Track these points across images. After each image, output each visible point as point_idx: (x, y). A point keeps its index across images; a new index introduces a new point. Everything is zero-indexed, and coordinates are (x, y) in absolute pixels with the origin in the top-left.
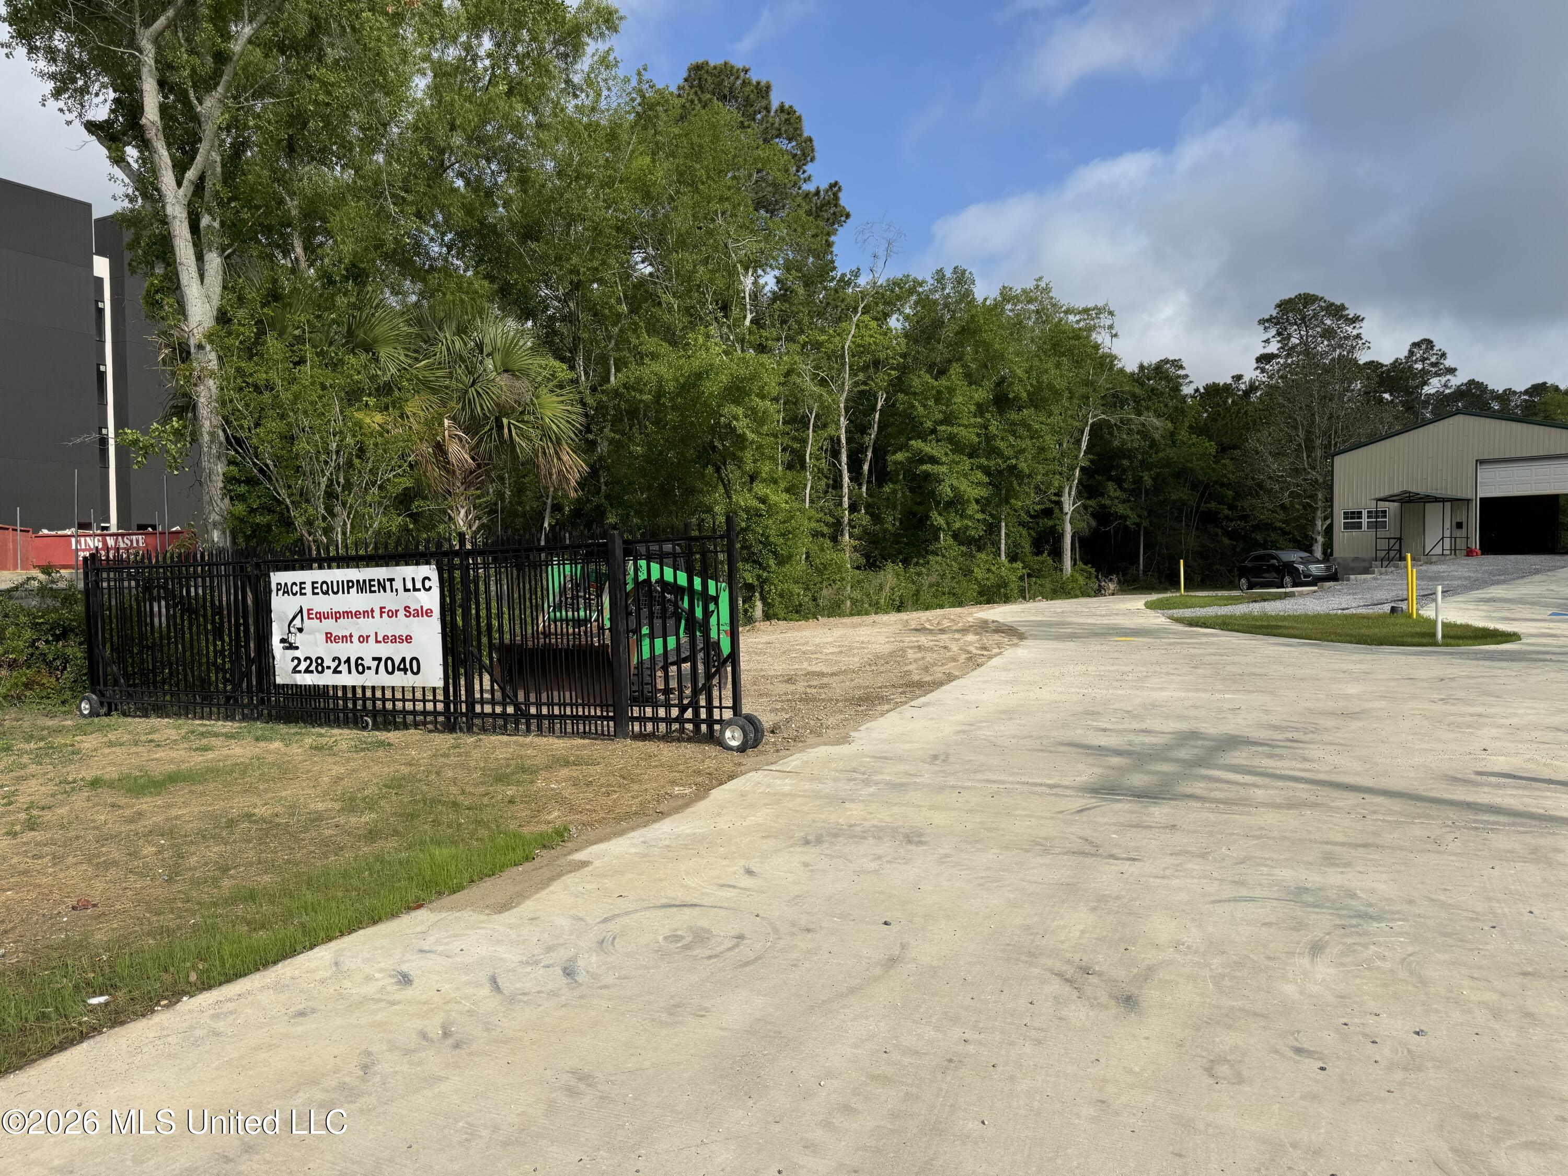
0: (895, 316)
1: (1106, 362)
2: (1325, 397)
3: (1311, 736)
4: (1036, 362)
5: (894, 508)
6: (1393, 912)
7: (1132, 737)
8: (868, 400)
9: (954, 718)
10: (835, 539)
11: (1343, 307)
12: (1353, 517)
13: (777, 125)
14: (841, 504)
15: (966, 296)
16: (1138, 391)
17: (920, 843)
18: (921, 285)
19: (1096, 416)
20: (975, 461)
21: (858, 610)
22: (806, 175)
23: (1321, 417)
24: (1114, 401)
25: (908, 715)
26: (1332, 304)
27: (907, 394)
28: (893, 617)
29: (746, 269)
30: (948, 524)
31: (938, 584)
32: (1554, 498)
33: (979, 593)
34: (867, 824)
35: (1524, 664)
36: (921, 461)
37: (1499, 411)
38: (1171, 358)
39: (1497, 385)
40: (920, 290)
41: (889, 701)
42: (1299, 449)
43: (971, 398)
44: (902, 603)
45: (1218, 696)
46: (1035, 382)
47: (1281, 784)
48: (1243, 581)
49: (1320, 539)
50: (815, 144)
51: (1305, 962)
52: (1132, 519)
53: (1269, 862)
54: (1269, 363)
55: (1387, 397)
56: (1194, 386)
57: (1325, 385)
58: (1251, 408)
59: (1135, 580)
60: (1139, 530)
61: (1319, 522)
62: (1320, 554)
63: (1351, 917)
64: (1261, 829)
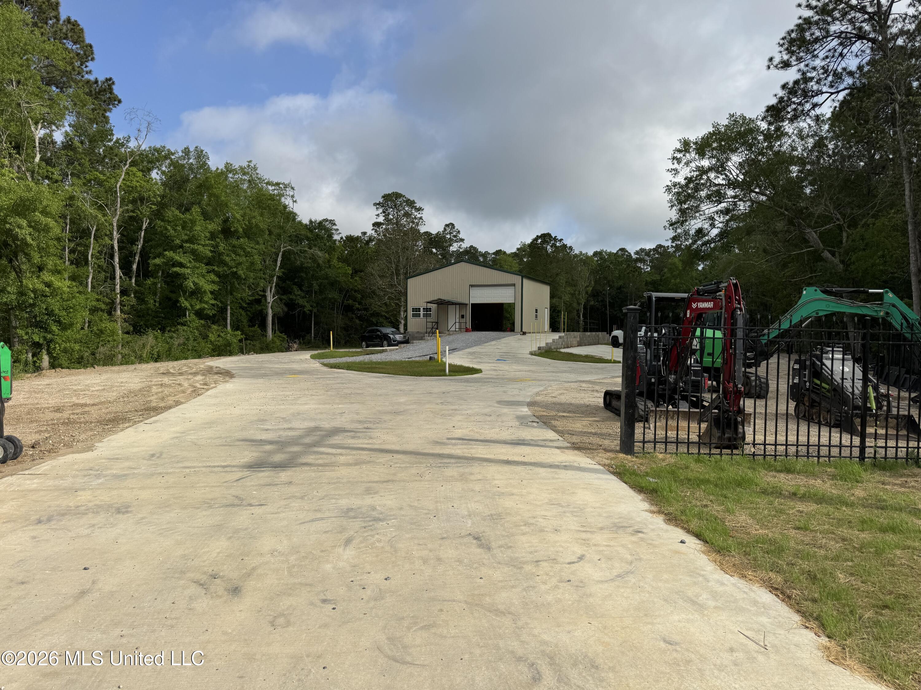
0: (155, 171)
1: (291, 216)
2: (404, 248)
3: (377, 425)
4: (248, 211)
5: (155, 294)
6: (391, 516)
7: (281, 433)
8: (137, 223)
9: (173, 429)
10: (110, 313)
11: (413, 202)
12: (416, 310)
13: (64, 31)
14: (114, 290)
15: (203, 165)
16: (309, 235)
17: (127, 512)
18: (173, 154)
19: (286, 247)
20: (210, 268)
21: (126, 361)
22: (88, 69)
23: (403, 259)
24: (297, 239)
25: (141, 429)
26: (409, 200)
27: (163, 220)
28: (152, 366)
29: (36, 123)
30: (191, 306)
31: (184, 344)
32: (502, 305)
33: (213, 350)
34: (90, 505)
35: (480, 384)
36: (174, 265)
37: (483, 262)
38: (329, 219)
39: (482, 249)
40: (173, 157)
41: (129, 420)
42: (392, 274)
43: (207, 228)
44: (159, 356)
45: (335, 406)
46: (247, 223)
47: (354, 452)
48: (364, 343)
49: (403, 322)
50: (95, 49)
51: (340, 550)
52: (308, 308)
53: (336, 497)
54: (379, 227)
55: (434, 250)
56: (340, 236)
57: (404, 241)
58: (369, 251)
59: (309, 342)
60: (311, 315)
61: (402, 313)
62: (402, 330)
63: (370, 521)
64: (338, 478)
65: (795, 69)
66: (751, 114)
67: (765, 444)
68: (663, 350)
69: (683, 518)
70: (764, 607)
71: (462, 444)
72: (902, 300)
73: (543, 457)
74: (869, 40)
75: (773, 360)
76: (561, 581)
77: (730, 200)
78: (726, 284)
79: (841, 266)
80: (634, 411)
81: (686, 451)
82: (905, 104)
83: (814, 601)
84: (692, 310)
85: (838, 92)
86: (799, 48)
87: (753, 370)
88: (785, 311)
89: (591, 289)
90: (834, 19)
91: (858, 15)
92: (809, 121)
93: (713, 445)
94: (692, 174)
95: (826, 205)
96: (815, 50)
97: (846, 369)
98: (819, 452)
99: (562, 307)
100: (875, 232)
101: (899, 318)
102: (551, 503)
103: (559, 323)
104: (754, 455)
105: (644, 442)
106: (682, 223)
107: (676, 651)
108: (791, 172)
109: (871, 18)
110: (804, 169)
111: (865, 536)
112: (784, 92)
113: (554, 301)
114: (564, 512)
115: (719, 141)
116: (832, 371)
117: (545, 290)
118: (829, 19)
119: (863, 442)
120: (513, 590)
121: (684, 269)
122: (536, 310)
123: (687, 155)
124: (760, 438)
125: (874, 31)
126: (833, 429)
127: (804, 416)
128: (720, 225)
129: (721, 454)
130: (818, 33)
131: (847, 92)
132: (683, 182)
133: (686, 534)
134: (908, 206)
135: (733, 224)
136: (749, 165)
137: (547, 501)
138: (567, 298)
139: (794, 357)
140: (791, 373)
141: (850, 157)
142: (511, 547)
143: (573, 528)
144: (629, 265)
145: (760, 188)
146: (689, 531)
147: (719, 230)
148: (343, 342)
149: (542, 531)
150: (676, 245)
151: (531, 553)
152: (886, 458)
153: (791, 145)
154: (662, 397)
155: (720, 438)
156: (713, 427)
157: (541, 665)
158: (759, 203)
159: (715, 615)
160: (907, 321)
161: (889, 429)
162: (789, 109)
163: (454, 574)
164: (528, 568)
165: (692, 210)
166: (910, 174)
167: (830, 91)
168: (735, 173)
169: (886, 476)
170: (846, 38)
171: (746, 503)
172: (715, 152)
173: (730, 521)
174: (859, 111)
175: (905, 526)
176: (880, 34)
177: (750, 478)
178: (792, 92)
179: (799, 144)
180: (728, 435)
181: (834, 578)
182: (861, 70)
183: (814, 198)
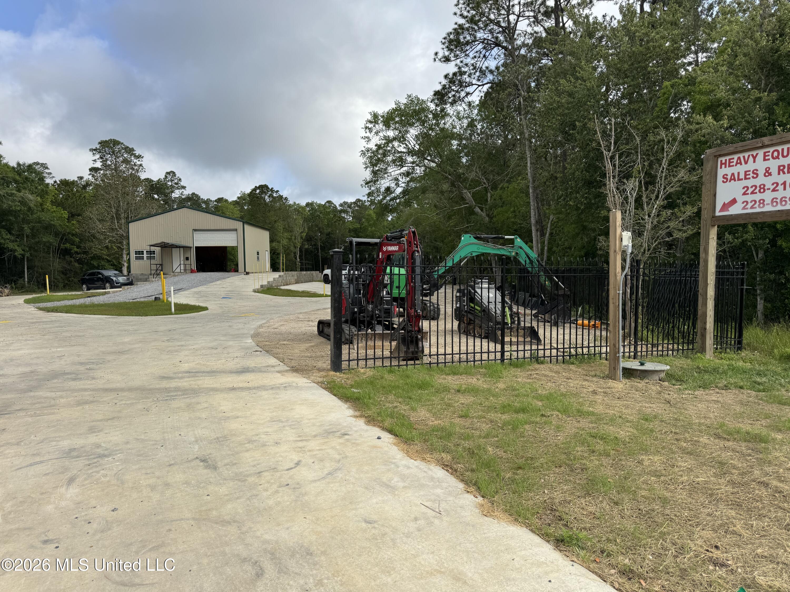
2: (125, 193)
3: (100, 365)
6: (117, 451)
11: (132, 150)
12: (139, 253)
16: (17, 177)
23: (123, 203)
26: (128, 147)
35: (206, 320)
37: (205, 208)
38: (41, 162)
42: (113, 218)
45: (54, 350)
48: (84, 286)
49: (126, 264)
51: (63, 490)
52: (19, 252)
53: (57, 439)
54: (96, 172)
55: (156, 196)
56: (54, 179)
57: (125, 187)
58: (87, 195)
59: (23, 287)
60: (24, 258)
61: (125, 256)
62: (125, 271)
63: (95, 458)
64: (58, 420)
65: (453, 63)
66: (423, 97)
67: (438, 355)
68: (363, 285)
69: (379, 418)
70: (438, 481)
71: (189, 377)
72: (526, 244)
73: (266, 381)
74: (503, 47)
75: (442, 290)
76: (280, 486)
77: (410, 165)
78: (407, 232)
79: (487, 218)
80: (341, 336)
81: (381, 365)
82: (526, 98)
83: (473, 471)
84: (383, 252)
85: (483, 85)
86: (456, 47)
87: (428, 298)
88: (450, 253)
89: (305, 234)
90: (480, 28)
91: (495, 27)
92: (464, 105)
93: (401, 359)
94: (381, 142)
95: (476, 172)
96: (467, 50)
97: (491, 295)
98: (474, 357)
99: (281, 250)
100: (509, 194)
101: (524, 256)
102: (272, 420)
103: (279, 264)
104: (430, 363)
105: (349, 361)
106: (375, 182)
107: (374, 528)
108: (452, 145)
109: (504, 31)
110: (461, 143)
111: (506, 417)
112: (446, 81)
113: (274, 244)
114: (284, 427)
115: (401, 115)
116: (481, 297)
117: (265, 235)
118: (476, 28)
119: (503, 348)
120: (238, 501)
121: (377, 219)
122: (258, 253)
123: (377, 126)
124: (434, 351)
125: (506, 41)
126: (483, 340)
127: (464, 331)
128: (403, 185)
129: (407, 365)
130: (468, 38)
131: (489, 85)
132: (374, 148)
133: (382, 431)
134: (529, 174)
135: (412, 185)
136: (423, 138)
137: (269, 419)
138: (285, 242)
139: (456, 287)
140: (454, 299)
141: (492, 136)
142: (236, 464)
143: (291, 439)
144: (335, 215)
145: (431, 156)
146: (384, 429)
147: (402, 189)
148: (61, 285)
149: (264, 445)
150: (371, 200)
151: (254, 466)
152: (517, 358)
153: (452, 124)
154: (362, 322)
155: (406, 352)
156: (401, 344)
157: (264, 562)
158: (431, 169)
159: (403, 493)
160: (529, 258)
161: (519, 338)
162: (450, 95)
163: (182, 495)
164: (251, 479)
165: (381, 171)
166: (530, 151)
167: (478, 83)
168: (413, 143)
169: (518, 372)
170: (487, 44)
171: (425, 402)
172: (397, 125)
173: (413, 417)
174: (497, 101)
175: (530, 407)
176: (510, 44)
177: (428, 381)
178: (452, 81)
179: (457, 124)
180: (412, 349)
181: (486, 451)
182: (498, 70)
183: (468, 166)
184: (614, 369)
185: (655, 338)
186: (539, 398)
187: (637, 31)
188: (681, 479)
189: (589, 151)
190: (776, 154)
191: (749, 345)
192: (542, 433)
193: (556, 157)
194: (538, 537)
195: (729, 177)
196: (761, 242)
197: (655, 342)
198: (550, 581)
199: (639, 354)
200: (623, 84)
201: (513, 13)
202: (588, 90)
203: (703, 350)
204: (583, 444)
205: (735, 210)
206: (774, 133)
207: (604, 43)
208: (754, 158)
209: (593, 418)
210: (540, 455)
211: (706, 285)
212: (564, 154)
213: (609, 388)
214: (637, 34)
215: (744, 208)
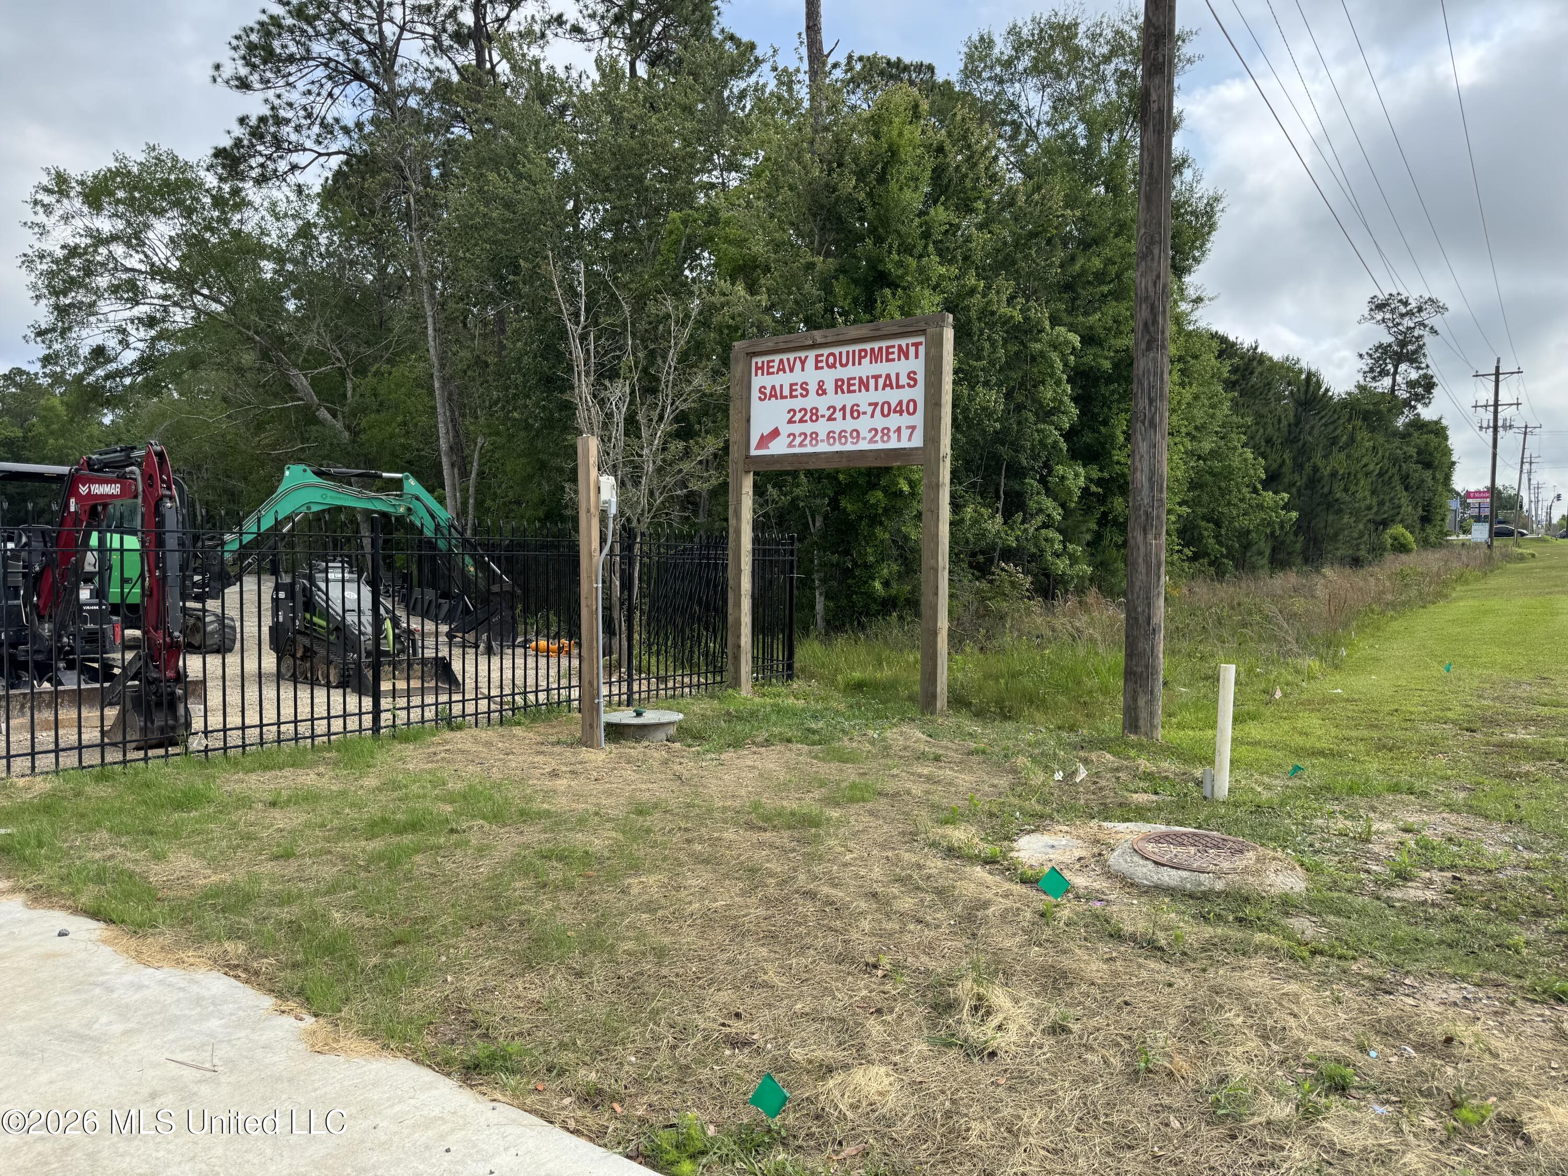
65: (260, 96)
66: (186, 155)
67: (225, 730)
69: (65, 889)
70: (213, 1003)
72: (430, 491)
74: (371, 85)
77: (156, 301)
78: (143, 453)
79: (347, 434)
81: (76, 764)
82: (422, 197)
83: (295, 966)
84: (79, 498)
85: (329, 155)
86: (265, 63)
90: (318, 34)
91: (353, 40)
92: (286, 190)
93: (131, 745)
94: (77, 240)
95: (319, 334)
96: (290, 74)
97: (349, 595)
98: (312, 729)
100: (393, 386)
104: (206, 750)
106: (63, 331)
108: (261, 270)
109: (371, 53)
110: (282, 269)
111: (375, 845)
112: (243, 131)
115: (130, 187)
116: (328, 597)
118: (311, 31)
119: (376, 704)
121: (72, 420)
123: (65, 201)
124: (215, 721)
125: (377, 73)
126: (334, 690)
127: (290, 675)
128: (141, 345)
129: (146, 759)
130: (293, 48)
131: (343, 157)
132: (60, 253)
133: (71, 917)
135: (165, 347)
136: (189, 245)
139: (269, 579)
141: (352, 263)
145: (210, 288)
146: (77, 911)
147: (137, 353)
150: (53, 372)
152: (408, 723)
153: (258, 225)
155: (144, 730)
156: (131, 712)
158: (210, 315)
159: (124, 1045)
160: (438, 522)
161: (412, 681)
162: (253, 162)
165: (80, 309)
166: (433, 305)
167: (317, 148)
168: (162, 254)
169: (408, 749)
170: (336, 70)
171: (189, 837)
172: (121, 208)
173: (157, 873)
174: (359, 193)
175: (428, 817)
176: (385, 80)
177: (198, 790)
178: (257, 134)
179: (271, 225)
180: (159, 722)
181: (327, 921)
182: (361, 130)
183: (300, 320)
184: (590, 725)
185: (662, 667)
186: (450, 799)
187: (624, 109)
188: (689, 910)
189: (546, 320)
190: (831, 360)
191: (803, 670)
192: (449, 866)
193: (485, 323)
194: (430, 1072)
195: (768, 392)
196: (818, 501)
197: (662, 673)
198: (448, 1151)
199: (636, 696)
200: (603, 201)
201: (391, 20)
202: (541, 201)
203: (736, 683)
204: (526, 874)
205: (778, 447)
206: (833, 324)
207: (569, 119)
208: (803, 363)
209: (548, 823)
210: (442, 909)
211: (739, 571)
212: (501, 318)
213: (581, 763)
214: (625, 114)
215: (790, 445)
